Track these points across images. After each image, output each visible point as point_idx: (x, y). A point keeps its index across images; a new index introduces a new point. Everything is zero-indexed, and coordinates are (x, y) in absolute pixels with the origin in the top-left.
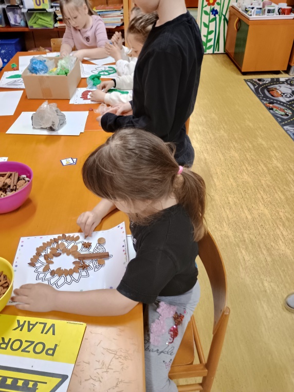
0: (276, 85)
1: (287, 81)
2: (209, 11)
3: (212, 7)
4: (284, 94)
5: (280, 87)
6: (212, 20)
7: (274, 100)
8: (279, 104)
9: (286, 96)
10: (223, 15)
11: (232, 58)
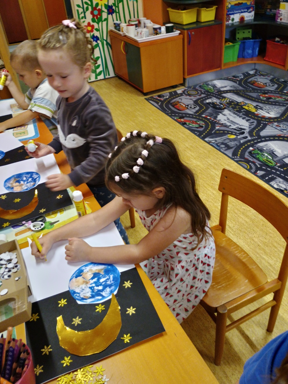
0: (177, 99)
1: (184, 92)
3: (92, 34)
4: (188, 106)
5: (181, 99)
6: (96, 47)
7: (182, 114)
8: (189, 117)
9: (191, 107)
10: (105, 40)
11: (127, 80)
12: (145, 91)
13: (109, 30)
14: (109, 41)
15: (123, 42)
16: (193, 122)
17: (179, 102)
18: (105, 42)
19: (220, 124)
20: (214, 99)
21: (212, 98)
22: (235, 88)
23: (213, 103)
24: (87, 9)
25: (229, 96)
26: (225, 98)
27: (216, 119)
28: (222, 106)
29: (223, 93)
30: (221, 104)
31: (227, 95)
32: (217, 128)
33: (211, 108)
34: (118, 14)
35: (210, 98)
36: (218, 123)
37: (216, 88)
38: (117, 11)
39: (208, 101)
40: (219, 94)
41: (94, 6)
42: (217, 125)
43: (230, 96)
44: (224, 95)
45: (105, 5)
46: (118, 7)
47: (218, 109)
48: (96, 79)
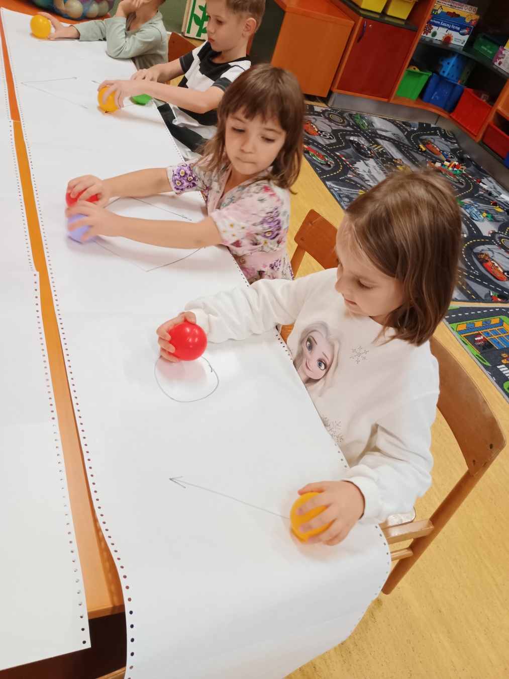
0: (310, 117)
1: (324, 112)
4: (322, 132)
5: (316, 120)
7: (310, 139)
8: (317, 147)
9: (324, 136)
16: (319, 156)
17: (311, 122)
19: (355, 173)
20: (362, 140)
21: (360, 138)
22: (399, 138)
23: (358, 144)
25: (385, 144)
26: (378, 144)
27: (352, 165)
28: (369, 153)
29: (377, 138)
30: (370, 150)
31: (383, 143)
32: (349, 176)
33: (352, 148)
35: (358, 136)
36: (353, 171)
37: (373, 128)
39: (352, 138)
40: (373, 136)
42: (350, 172)
43: (386, 146)
44: (379, 140)
47: (361, 153)
48: (197, 36)
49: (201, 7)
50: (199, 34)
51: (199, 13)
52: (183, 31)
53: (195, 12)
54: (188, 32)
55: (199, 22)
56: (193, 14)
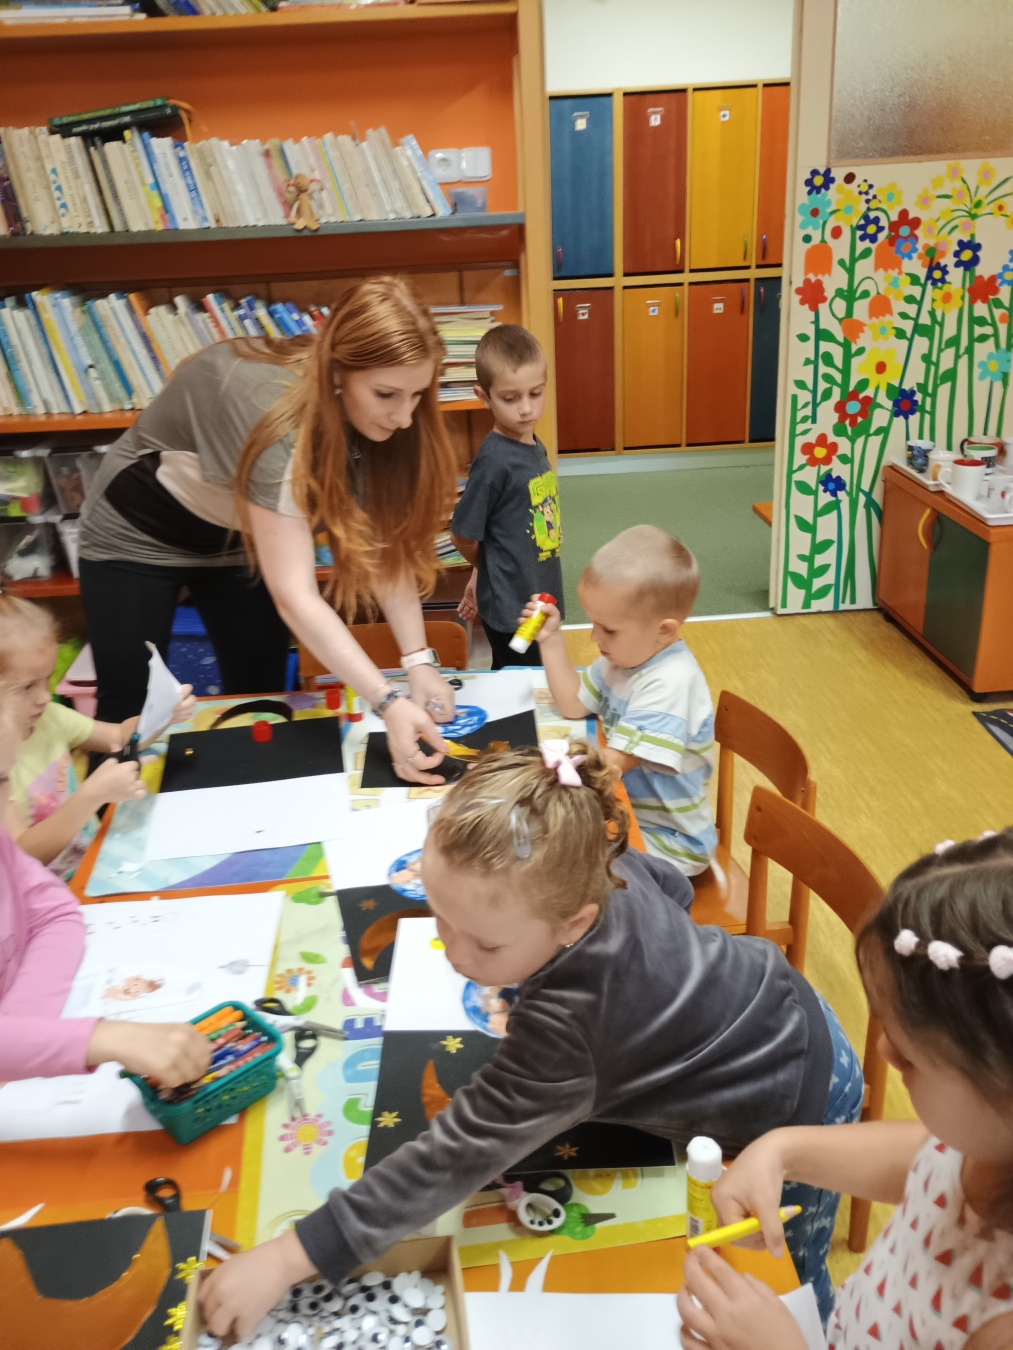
2: (812, 483)
3: (824, 469)
6: (827, 509)
10: (863, 492)
11: (915, 634)
12: (978, 688)
13: (884, 463)
14: (877, 496)
15: (928, 512)
18: (862, 499)
24: (827, 394)
34: (927, 417)
38: (928, 407)
41: (851, 388)
45: (890, 387)
46: (934, 396)
48: (803, 608)
49: (802, 557)
50: (807, 604)
51: (802, 569)
52: (771, 605)
53: (791, 568)
54: (784, 605)
55: (802, 582)
56: (787, 572)
